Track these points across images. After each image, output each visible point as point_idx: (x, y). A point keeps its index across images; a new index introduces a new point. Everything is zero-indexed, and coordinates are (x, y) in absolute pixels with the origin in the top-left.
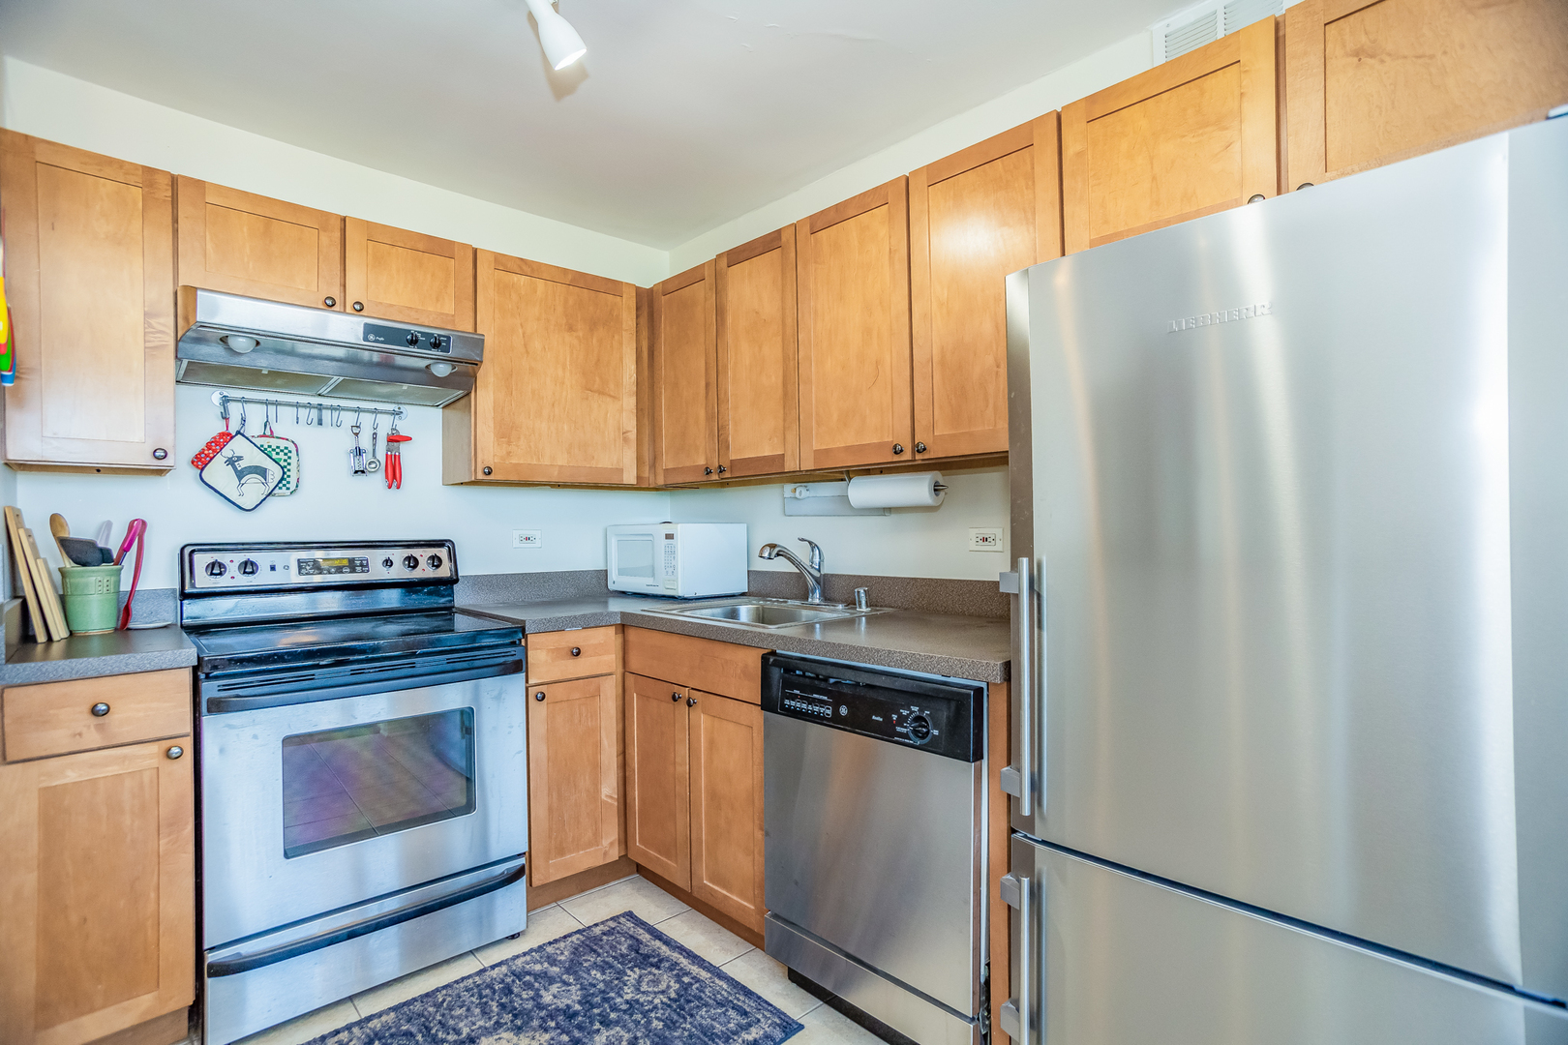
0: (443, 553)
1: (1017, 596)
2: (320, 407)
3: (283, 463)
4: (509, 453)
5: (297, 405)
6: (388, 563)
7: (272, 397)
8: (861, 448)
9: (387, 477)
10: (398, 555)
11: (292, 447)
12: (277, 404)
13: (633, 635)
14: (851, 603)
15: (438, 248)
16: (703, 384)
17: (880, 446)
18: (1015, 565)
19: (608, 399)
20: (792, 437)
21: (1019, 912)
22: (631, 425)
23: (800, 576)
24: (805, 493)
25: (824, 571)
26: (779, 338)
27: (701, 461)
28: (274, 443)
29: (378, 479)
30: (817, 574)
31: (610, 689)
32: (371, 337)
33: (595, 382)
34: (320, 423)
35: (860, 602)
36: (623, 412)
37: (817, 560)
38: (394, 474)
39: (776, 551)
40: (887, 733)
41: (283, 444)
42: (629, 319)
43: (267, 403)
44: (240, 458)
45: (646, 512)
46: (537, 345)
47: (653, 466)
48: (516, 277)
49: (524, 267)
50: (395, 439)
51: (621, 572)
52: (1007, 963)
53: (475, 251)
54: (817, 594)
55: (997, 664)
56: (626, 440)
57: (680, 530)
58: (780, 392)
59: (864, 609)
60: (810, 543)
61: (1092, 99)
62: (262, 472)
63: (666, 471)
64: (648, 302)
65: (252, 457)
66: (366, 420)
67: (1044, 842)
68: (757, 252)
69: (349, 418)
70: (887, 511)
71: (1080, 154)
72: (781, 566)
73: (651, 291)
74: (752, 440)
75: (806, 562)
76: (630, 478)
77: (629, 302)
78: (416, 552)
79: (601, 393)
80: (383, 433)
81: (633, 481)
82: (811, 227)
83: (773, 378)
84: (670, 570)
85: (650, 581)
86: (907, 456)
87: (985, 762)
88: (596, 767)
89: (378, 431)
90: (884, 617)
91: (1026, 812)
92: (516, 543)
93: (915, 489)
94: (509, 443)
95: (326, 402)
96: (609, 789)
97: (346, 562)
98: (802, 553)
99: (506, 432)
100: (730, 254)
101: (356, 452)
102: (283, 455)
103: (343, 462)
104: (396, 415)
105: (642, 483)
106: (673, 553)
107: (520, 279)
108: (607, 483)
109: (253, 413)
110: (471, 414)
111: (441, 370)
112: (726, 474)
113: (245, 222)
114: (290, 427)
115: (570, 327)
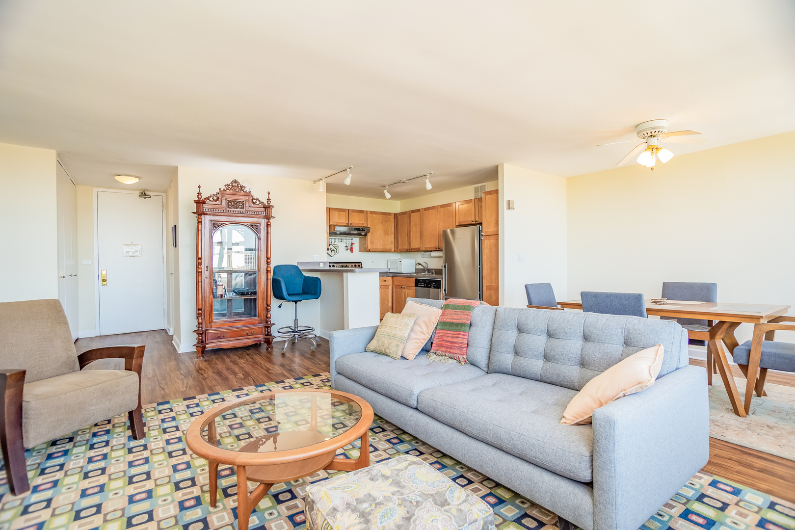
0: (360, 264)
3: (337, 249)
4: (373, 246)
5: (338, 239)
7: (334, 238)
8: (432, 247)
11: (338, 246)
13: (394, 278)
14: (432, 273)
15: (361, 212)
16: (407, 234)
17: (435, 247)
19: (389, 236)
20: (421, 245)
22: (393, 240)
23: (424, 269)
24: (425, 254)
25: (429, 268)
26: (420, 228)
27: (406, 248)
28: (335, 245)
29: (349, 251)
30: (427, 269)
31: (390, 287)
32: (357, 229)
33: (386, 233)
34: (341, 242)
35: (434, 273)
36: (391, 238)
38: (352, 250)
39: (419, 264)
40: (430, 287)
42: (393, 220)
45: (395, 257)
46: (377, 227)
47: (397, 248)
49: (375, 213)
50: (352, 244)
53: (367, 211)
54: (427, 272)
56: (392, 243)
57: (402, 261)
58: (420, 237)
60: (425, 263)
62: (334, 250)
63: (400, 249)
64: (396, 215)
65: (333, 248)
66: (348, 241)
68: (416, 212)
69: (345, 240)
70: (436, 257)
71: (458, 209)
72: (421, 267)
74: (415, 244)
75: (425, 266)
76: (393, 250)
77: (392, 216)
78: (356, 264)
80: (350, 243)
82: (425, 210)
83: (418, 234)
84: (401, 268)
85: (397, 270)
86: (437, 249)
87: (441, 289)
88: (388, 301)
92: (371, 263)
95: (342, 238)
96: (390, 304)
97: (346, 266)
99: (372, 243)
100: (412, 211)
101: (346, 246)
102: (336, 247)
103: (345, 248)
104: (352, 239)
105: (395, 251)
106: (401, 265)
107: (374, 215)
108: (389, 251)
109: (333, 240)
110: (366, 240)
111: (363, 233)
112: (411, 250)
113: (337, 213)
114: (337, 243)
115: (382, 223)
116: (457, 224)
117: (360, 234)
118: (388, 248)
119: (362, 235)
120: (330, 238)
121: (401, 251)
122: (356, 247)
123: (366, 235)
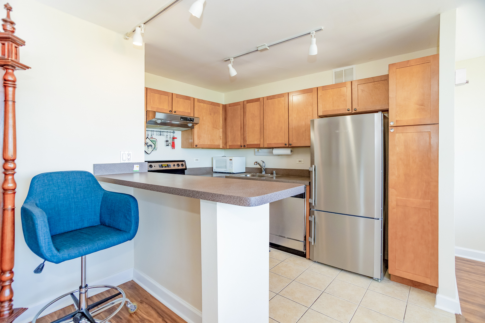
0: (183, 163)
1: (312, 171)
2: (161, 132)
3: (155, 144)
4: (200, 142)
5: (157, 131)
6: (174, 165)
7: (153, 130)
8: (278, 144)
9: (172, 147)
10: (176, 163)
11: (156, 140)
12: (153, 131)
14: (272, 174)
15: (188, 98)
16: (240, 127)
17: (282, 143)
18: (311, 166)
19: (217, 130)
20: (262, 140)
21: (312, 221)
22: (221, 135)
23: (261, 169)
24: (261, 151)
26: (259, 120)
27: (239, 144)
28: (153, 139)
29: (170, 147)
30: (264, 168)
32: (181, 119)
33: (215, 127)
34: (161, 135)
35: (274, 174)
36: (219, 132)
37: (264, 165)
38: (173, 146)
39: (257, 163)
41: (154, 140)
42: (221, 111)
43: (152, 131)
44: (148, 143)
46: (205, 118)
47: (226, 144)
48: (201, 104)
49: (203, 101)
50: (174, 138)
51: (217, 167)
52: (309, 232)
53: (194, 98)
54: (264, 172)
55: (308, 182)
56: (220, 138)
57: (234, 158)
58: (259, 131)
59: (275, 175)
60: (263, 161)
61: (323, 87)
62: (151, 146)
63: (230, 145)
64: (225, 107)
65: (150, 143)
66: (169, 134)
67: (316, 210)
68: (254, 101)
69: (165, 134)
70: (279, 155)
71: (321, 96)
72: (258, 166)
73: (226, 105)
74: (252, 139)
75: (262, 165)
76: (221, 147)
77: (221, 108)
78: (179, 163)
79: (216, 128)
80: (172, 137)
81: (222, 148)
82: (267, 99)
83: (257, 128)
84: (231, 167)
85: (225, 169)
86: (287, 146)
87: (305, 199)
89: (171, 137)
90: (278, 177)
91: (313, 205)
92: (195, 161)
93: (288, 151)
94: (200, 140)
95: (162, 130)
97: (167, 165)
98: (261, 163)
99: (199, 137)
100: (247, 101)
101: (167, 141)
102: (155, 142)
103: (165, 143)
104: (174, 132)
105: (223, 148)
106: (232, 163)
107: (202, 104)
108: (217, 148)
109: (150, 133)
110: (192, 134)
111: (190, 125)
112: (245, 146)
113: (157, 96)
114: (156, 136)
115: (211, 114)
116: (321, 114)
117: (185, 126)
118: (217, 143)
119: (188, 127)
120: (147, 129)
121: (232, 148)
122: (178, 142)
123: (192, 128)
